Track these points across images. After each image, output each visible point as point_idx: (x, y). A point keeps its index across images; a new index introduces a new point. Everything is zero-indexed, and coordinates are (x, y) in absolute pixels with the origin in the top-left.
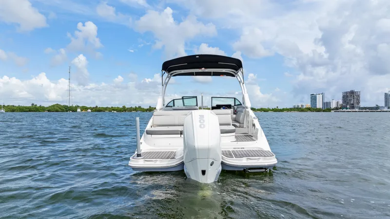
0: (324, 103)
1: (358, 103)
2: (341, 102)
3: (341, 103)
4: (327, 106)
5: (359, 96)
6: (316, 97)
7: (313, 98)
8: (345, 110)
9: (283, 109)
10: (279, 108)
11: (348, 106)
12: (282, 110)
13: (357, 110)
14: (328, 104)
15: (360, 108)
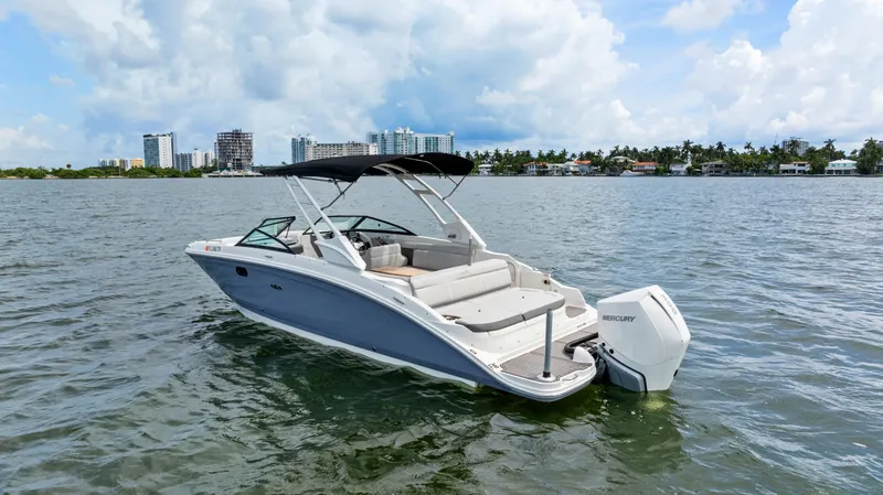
0: (177, 156)
1: (250, 158)
2: (212, 155)
3: (213, 157)
4: (183, 163)
5: (250, 143)
6: (156, 141)
7: (151, 145)
8: (225, 172)
9: (85, 171)
10: (74, 168)
11: (230, 165)
12: (83, 174)
13: (250, 173)
14: (185, 158)
15: (253, 169)
